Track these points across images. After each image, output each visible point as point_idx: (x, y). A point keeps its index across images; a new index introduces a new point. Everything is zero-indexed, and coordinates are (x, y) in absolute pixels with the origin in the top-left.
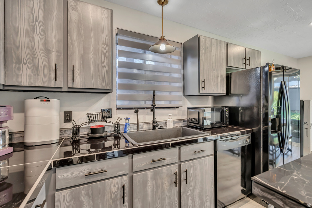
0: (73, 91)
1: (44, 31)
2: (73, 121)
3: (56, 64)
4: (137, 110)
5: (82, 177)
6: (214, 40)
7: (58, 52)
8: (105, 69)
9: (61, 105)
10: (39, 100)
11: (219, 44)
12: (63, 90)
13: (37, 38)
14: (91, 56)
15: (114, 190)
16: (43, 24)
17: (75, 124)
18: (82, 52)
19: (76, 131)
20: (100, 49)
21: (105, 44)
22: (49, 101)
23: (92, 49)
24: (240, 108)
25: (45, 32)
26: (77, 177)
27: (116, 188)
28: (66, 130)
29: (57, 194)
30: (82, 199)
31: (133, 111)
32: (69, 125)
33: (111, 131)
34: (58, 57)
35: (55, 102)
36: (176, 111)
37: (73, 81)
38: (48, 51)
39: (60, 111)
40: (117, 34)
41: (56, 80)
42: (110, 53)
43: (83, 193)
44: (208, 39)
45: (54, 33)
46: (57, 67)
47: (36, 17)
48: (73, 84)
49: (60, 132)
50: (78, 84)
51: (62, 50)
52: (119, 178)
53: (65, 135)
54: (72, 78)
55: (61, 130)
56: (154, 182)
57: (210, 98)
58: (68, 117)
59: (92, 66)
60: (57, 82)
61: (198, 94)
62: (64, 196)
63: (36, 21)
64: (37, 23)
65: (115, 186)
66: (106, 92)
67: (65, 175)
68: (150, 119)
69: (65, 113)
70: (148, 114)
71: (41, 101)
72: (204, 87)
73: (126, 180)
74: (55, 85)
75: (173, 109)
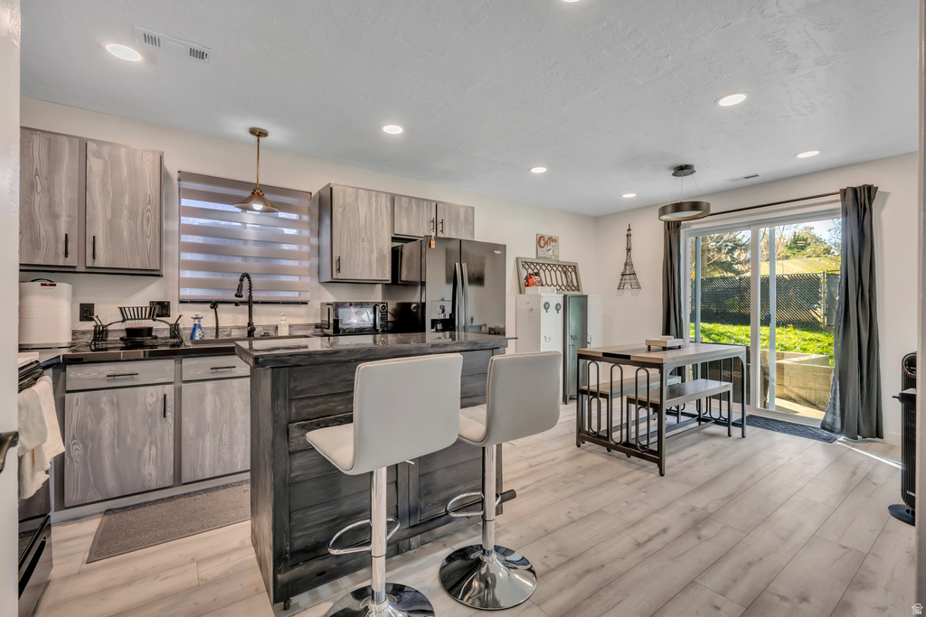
0: (93, 271)
1: (49, 188)
2: (96, 319)
3: (66, 235)
4: (214, 304)
5: (103, 379)
6: (363, 191)
7: (69, 216)
8: (149, 241)
9: (74, 294)
10: (38, 283)
11: (374, 198)
12: (77, 270)
13: (37, 198)
14: (124, 222)
15: (150, 400)
16: (47, 178)
17: (99, 324)
18: (109, 216)
19: (101, 333)
20: (140, 211)
21: (149, 203)
22: (55, 285)
23: (126, 211)
24: (414, 305)
25: (49, 190)
26: (95, 379)
27: (155, 399)
28: (84, 333)
29: (68, 396)
30: (103, 406)
31: (208, 306)
32: (89, 326)
33: (166, 338)
34: (70, 224)
35: (64, 288)
36: (302, 309)
37: (94, 258)
38: (53, 217)
39: (73, 303)
40: (179, 180)
41: (66, 256)
42: (158, 217)
43: (104, 399)
44: (349, 190)
45: (63, 191)
46: (69, 238)
47: (36, 169)
48: (94, 262)
49: (73, 334)
50: (102, 261)
51: (76, 214)
52: (160, 387)
53: (81, 340)
54: (92, 253)
55: (74, 333)
56: (217, 398)
57: (379, 287)
58: (87, 312)
59: (126, 235)
60: (68, 259)
61: (330, 280)
62: (77, 399)
63: (37, 174)
64: (37, 177)
65: (152, 395)
66: (155, 274)
67: (79, 375)
68: (243, 320)
69: (82, 306)
70: (242, 312)
71: (42, 285)
72: (339, 270)
73: (169, 390)
74: (65, 262)
75: (296, 305)
